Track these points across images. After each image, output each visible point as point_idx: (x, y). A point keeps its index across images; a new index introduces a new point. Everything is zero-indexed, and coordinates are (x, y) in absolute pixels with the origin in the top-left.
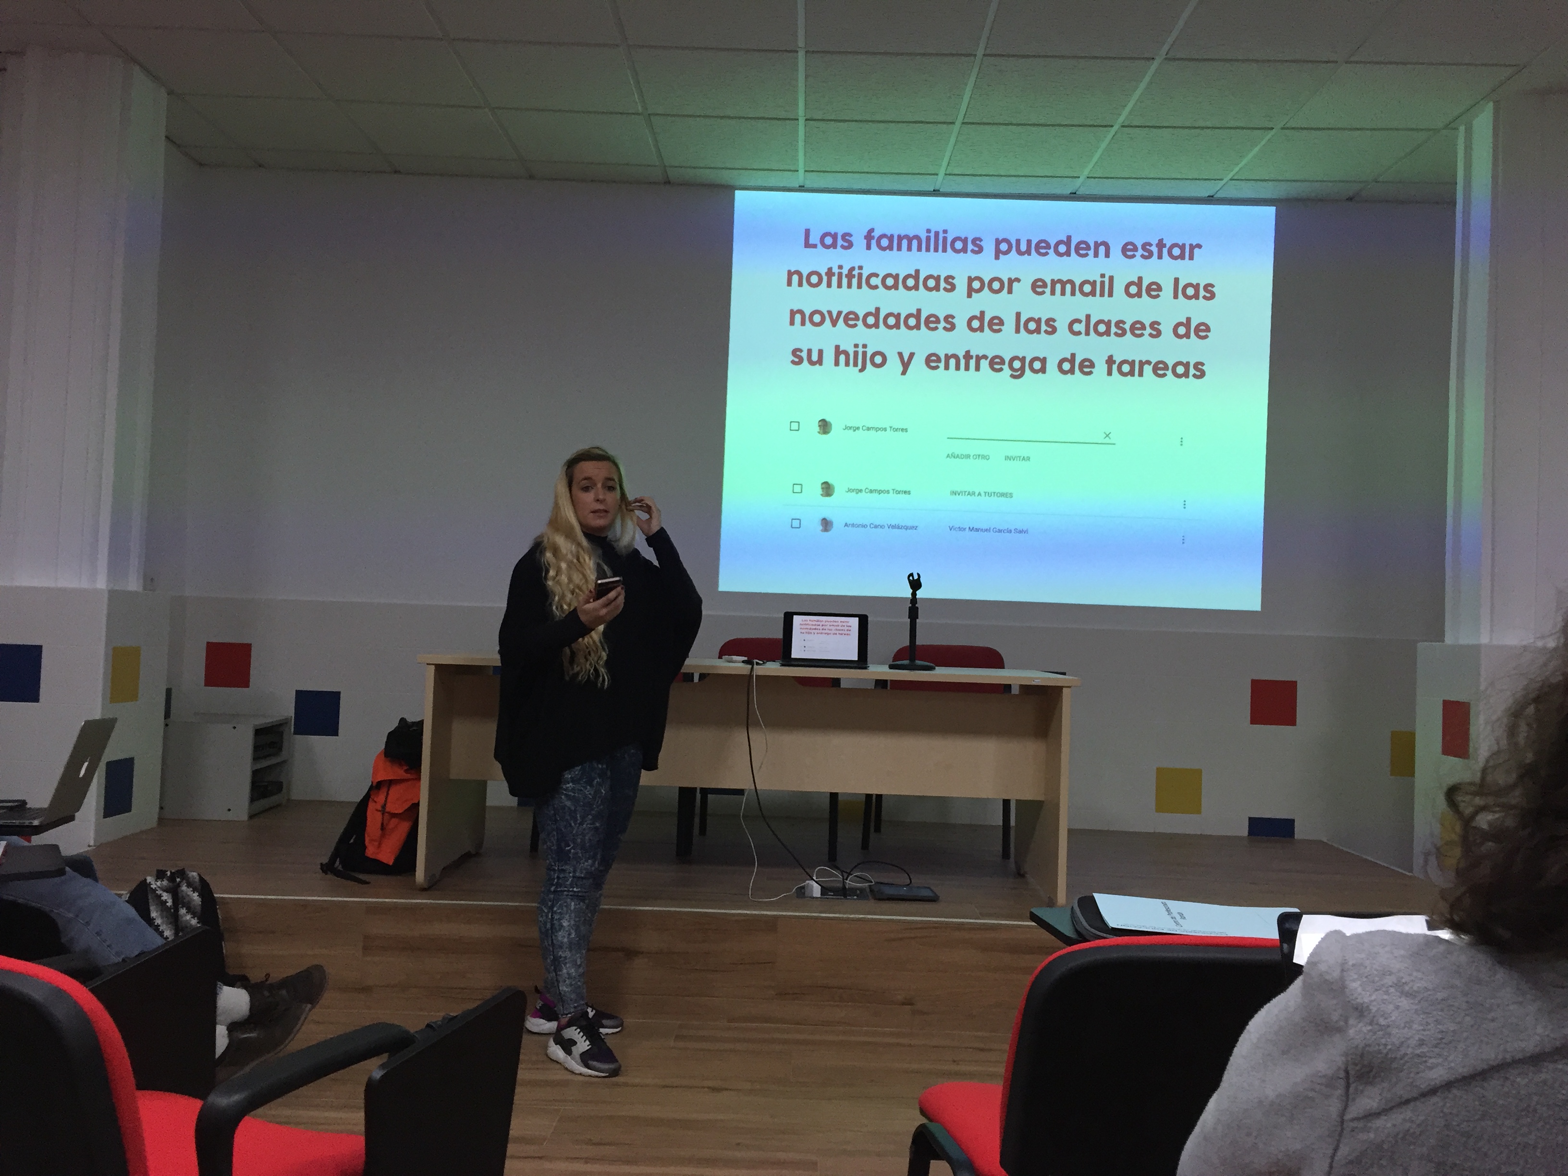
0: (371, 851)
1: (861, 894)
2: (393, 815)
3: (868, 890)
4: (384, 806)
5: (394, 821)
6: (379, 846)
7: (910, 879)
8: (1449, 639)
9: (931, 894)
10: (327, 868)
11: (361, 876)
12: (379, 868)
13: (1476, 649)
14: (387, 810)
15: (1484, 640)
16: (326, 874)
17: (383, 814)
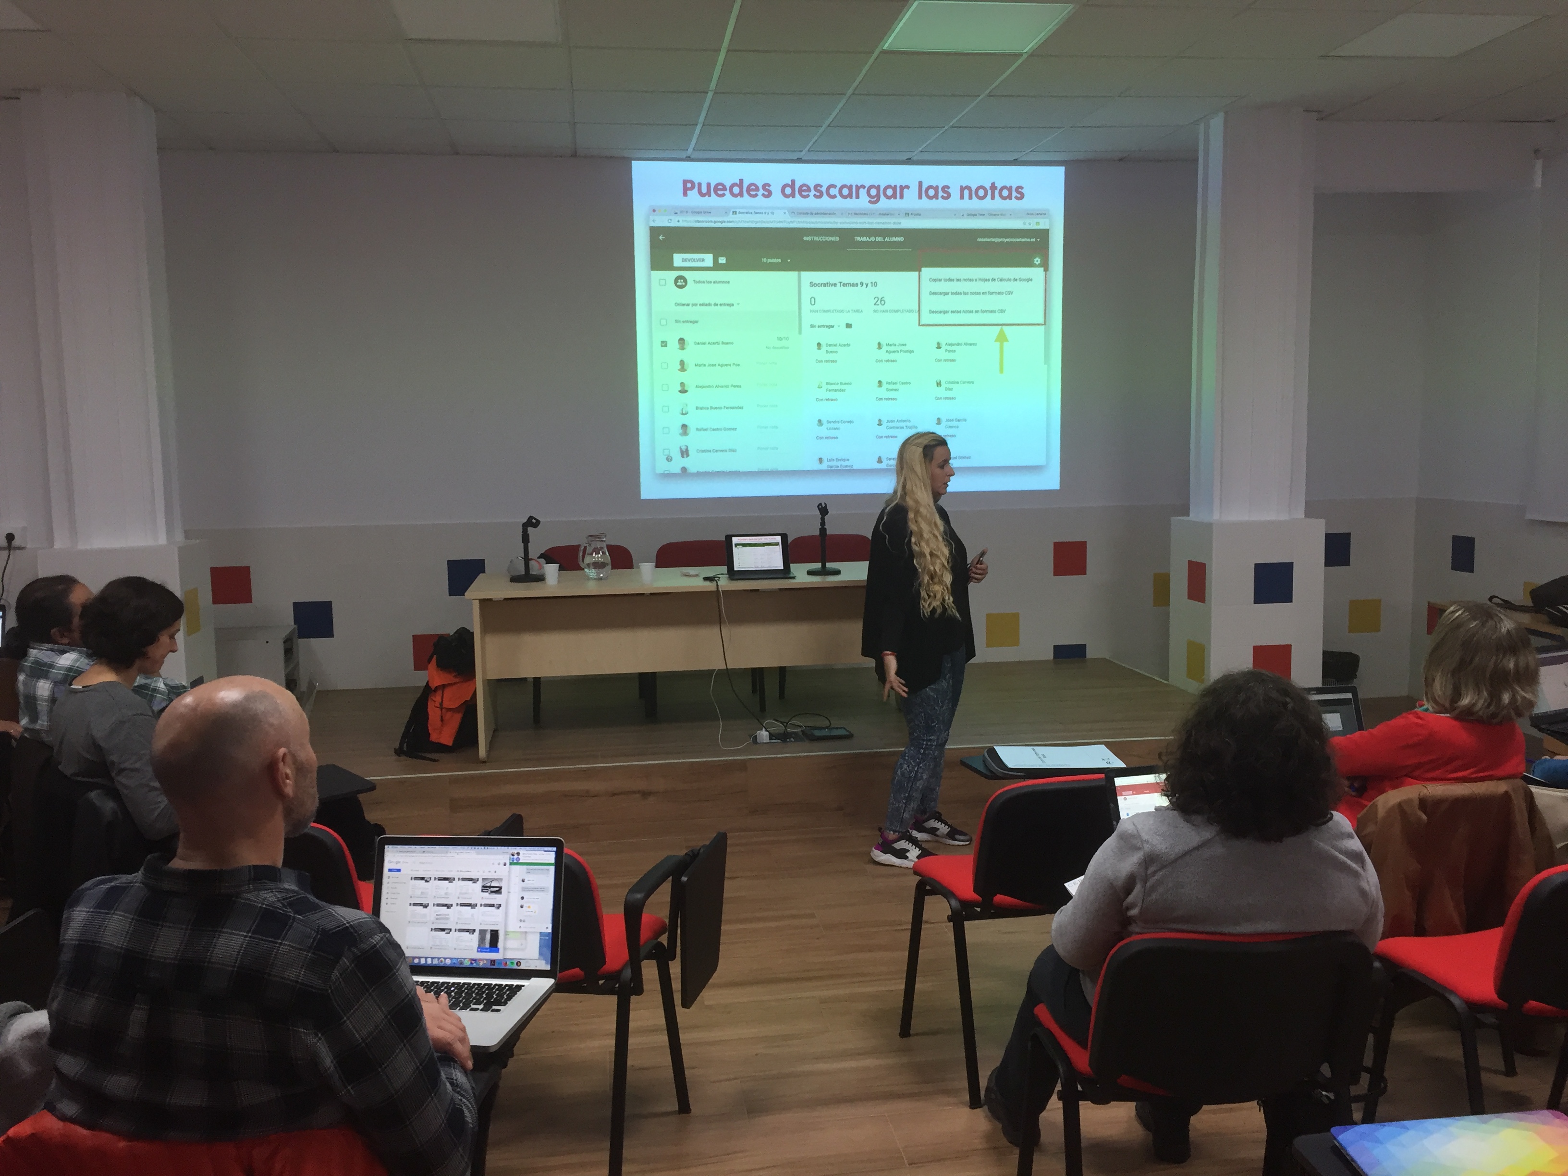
0: (434, 738)
1: (796, 737)
2: (449, 710)
3: (801, 734)
4: (441, 704)
5: (449, 714)
6: (440, 733)
7: (829, 721)
8: (1192, 516)
9: (848, 733)
10: (399, 752)
11: (429, 755)
12: (442, 748)
13: (1209, 526)
14: (444, 706)
15: (1216, 517)
16: (399, 756)
17: (441, 710)
